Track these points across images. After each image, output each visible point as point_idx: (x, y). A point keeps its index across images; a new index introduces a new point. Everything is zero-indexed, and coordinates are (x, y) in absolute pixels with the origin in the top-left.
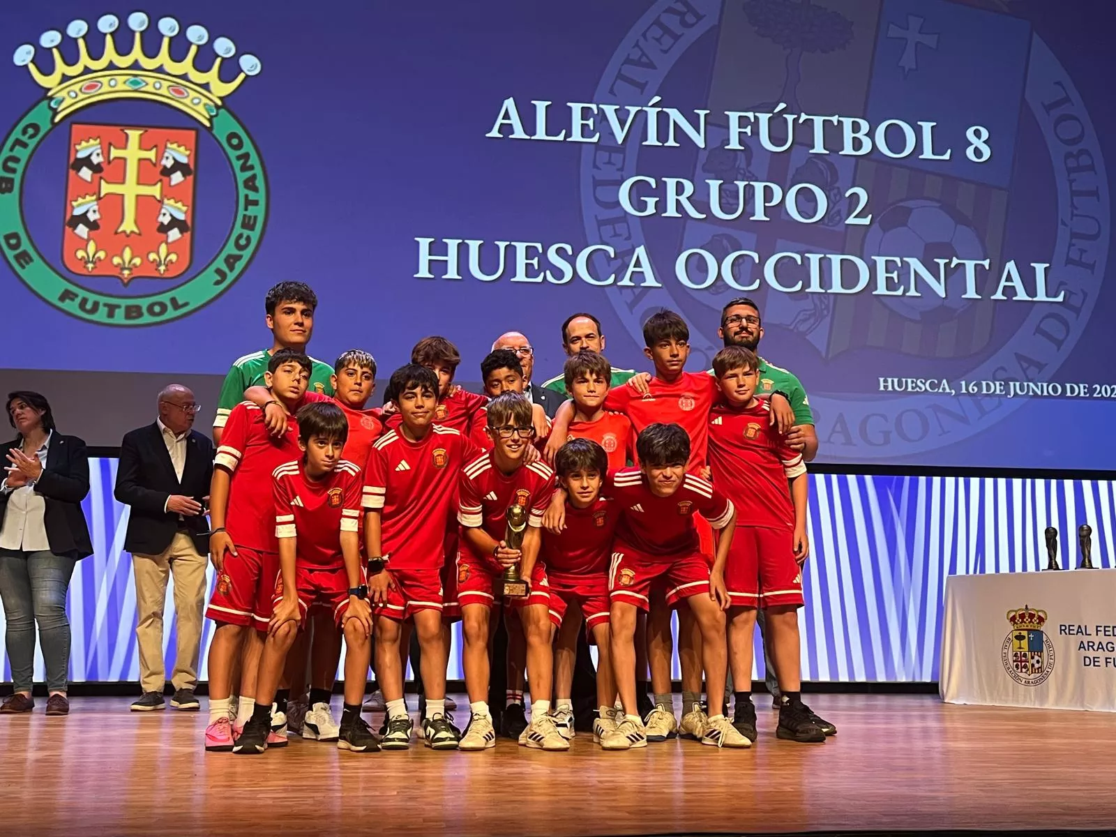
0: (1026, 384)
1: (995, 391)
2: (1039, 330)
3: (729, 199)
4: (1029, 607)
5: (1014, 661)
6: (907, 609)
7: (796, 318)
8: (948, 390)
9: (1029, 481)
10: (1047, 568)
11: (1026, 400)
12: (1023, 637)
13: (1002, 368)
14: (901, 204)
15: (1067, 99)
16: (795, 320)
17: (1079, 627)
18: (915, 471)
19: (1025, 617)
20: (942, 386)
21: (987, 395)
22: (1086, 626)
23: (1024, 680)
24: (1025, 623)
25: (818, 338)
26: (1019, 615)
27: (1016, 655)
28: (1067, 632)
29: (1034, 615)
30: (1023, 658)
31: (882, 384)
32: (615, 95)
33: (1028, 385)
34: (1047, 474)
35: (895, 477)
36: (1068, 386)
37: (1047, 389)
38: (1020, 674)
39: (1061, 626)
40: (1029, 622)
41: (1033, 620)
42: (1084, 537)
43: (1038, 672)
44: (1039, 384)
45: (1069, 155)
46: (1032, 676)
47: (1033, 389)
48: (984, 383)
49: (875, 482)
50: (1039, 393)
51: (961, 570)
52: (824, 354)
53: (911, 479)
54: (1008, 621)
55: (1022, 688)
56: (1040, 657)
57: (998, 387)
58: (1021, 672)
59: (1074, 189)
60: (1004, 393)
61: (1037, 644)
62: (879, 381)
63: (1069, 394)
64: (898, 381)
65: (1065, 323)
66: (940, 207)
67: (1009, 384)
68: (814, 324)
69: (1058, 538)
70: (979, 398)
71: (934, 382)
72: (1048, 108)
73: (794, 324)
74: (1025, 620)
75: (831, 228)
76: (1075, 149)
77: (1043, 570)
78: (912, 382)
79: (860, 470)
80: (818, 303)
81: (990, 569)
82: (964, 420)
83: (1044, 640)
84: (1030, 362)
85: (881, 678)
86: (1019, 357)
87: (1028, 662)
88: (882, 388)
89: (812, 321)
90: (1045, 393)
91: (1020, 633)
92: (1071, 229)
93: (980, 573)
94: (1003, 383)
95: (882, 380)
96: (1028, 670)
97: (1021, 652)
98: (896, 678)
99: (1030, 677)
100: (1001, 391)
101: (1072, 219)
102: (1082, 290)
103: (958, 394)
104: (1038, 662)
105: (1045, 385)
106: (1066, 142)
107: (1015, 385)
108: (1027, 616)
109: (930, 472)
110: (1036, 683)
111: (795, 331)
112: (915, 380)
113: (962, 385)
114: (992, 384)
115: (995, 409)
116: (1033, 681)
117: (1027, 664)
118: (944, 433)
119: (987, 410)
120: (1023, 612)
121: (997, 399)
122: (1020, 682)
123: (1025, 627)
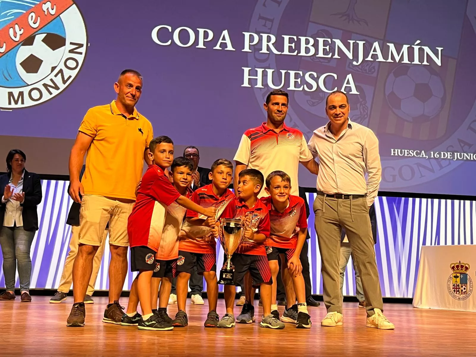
1: (448, 157)
2: (470, 128)
4: (461, 262)
5: (453, 288)
6: (401, 263)
8: (424, 156)
9: (462, 201)
11: (462, 162)
12: (458, 277)
13: (452, 146)
18: (407, 195)
19: (459, 267)
20: (422, 154)
21: (443, 159)
23: (458, 298)
24: (459, 270)
26: (456, 266)
27: (454, 285)
29: (463, 266)
30: (458, 287)
31: (392, 152)
33: (464, 155)
34: (471, 198)
35: (397, 198)
38: (456, 295)
40: (461, 270)
41: (463, 269)
43: (465, 294)
44: (469, 154)
46: (462, 296)
47: (466, 157)
48: (442, 153)
49: (387, 199)
50: (469, 158)
51: (428, 243)
53: (405, 199)
54: (451, 269)
55: (456, 301)
56: (466, 286)
57: (449, 156)
58: (456, 293)
60: (452, 158)
64: (400, 151)
67: (455, 154)
70: (440, 160)
71: (418, 152)
74: (459, 268)
75: (370, 75)
77: (468, 244)
78: (407, 152)
79: (380, 194)
80: (362, 111)
81: (442, 243)
82: (432, 170)
83: (468, 278)
84: (466, 143)
86: (460, 141)
88: (392, 154)
89: (360, 119)
90: (472, 159)
91: (456, 275)
93: (437, 245)
94: (451, 153)
95: (392, 150)
96: (460, 293)
97: (456, 284)
98: (395, 296)
100: (450, 157)
103: (430, 158)
104: (465, 289)
105: (472, 155)
107: (457, 154)
108: (460, 266)
109: (414, 196)
112: (409, 151)
113: (431, 153)
114: (446, 154)
115: (448, 165)
116: (462, 298)
117: (459, 290)
118: (422, 176)
119: (443, 166)
120: (458, 264)
121: (448, 161)
122: (456, 298)
123: (459, 272)
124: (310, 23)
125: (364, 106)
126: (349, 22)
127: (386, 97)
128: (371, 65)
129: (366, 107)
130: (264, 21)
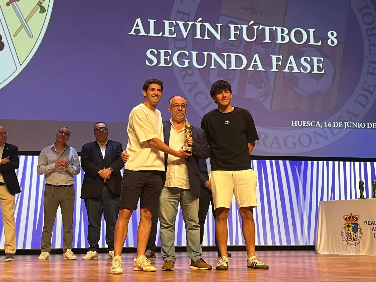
0: (351, 123)
1: (339, 126)
2: (356, 101)
3: (230, 46)
4: (352, 214)
5: (346, 236)
6: (303, 216)
7: (258, 96)
8: (319, 126)
9: (352, 163)
10: (360, 198)
11: (351, 130)
12: (350, 226)
13: (341, 117)
14: (300, 49)
15: (367, 7)
16: (257, 97)
17: (372, 222)
18: (307, 159)
19: (350, 218)
20: (317, 124)
21: (335, 128)
22: (375, 221)
23: (350, 244)
24: (351, 220)
25: (267, 105)
26: (348, 217)
27: (347, 233)
28: (368, 224)
29: (354, 217)
30: (350, 235)
31: (293, 123)
32: (183, 2)
33: (352, 124)
34: (360, 160)
35: (298, 161)
36: (368, 124)
37: (360, 125)
38: (349, 241)
39: (365, 221)
40: (352, 220)
41: (354, 219)
42: (374, 185)
43: (356, 240)
44: (357, 123)
45: (368, 29)
46: (353, 242)
47: (354, 125)
48: (334, 123)
49: (290, 163)
50: (357, 127)
51: (325, 199)
52: (269, 111)
53: (305, 162)
54: (344, 220)
55: (349, 247)
56: (357, 234)
58: (349, 240)
59: (371, 43)
60: (342, 127)
61: (355, 229)
62: (292, 122)
63: (368, 127)
64: (299, 122)
65: (367, 98)
66: (316, 51)
67: (345, 123)
68: (265, 99)
69: (364, 186)
70: (332, 129)
71: (314, 122)
72: (360, 10)
73: (257, 99)
76: (370, 27)
77: (358, 199)
78: (305, 122)
79: (284, 158)
80: (267, 90)
81: (337, 198)
82: (326, 138)
83: (358, 227)
84: (353, 114)
85: (293, 244)
86: (348, 112)
87: (352, 236)
88: (293, 125)
89: (264, 97)
90: (359, 127)
91: (349, 224)
92: (369, 59)
93: (333, 200)
94: (342, 123)
95: (293, 121)
96: (351, 240)
97: (349, 232)
98: (299, 244)
99: (353, 243)
100: (341, 126)
101: (369, 55)
102: (374, 85)
103: (324, 127)
104: (356, 236)
105: (359, 123)
106: (367, 24)
107: (347, 124)
108: (351, 217)
109: (312, 159)
110: (355, 245)
111: (257, 101)
112: (306, 122)
113: (325, 123)
114: (337, 123)
115: (338, 133)
116: (354, 244)
117: (351, 237)
118: (318, 143)
119: (335, 133)
120: (350, 216)
121: (339, 129)
122: (348, 244)
123: (351, 222)
124: (221, 17)
125: (268, 85)
126: (253, 15)
127: (286, 77)
128: (272, 51)
129: (269, 86)
130: (182, 15)
